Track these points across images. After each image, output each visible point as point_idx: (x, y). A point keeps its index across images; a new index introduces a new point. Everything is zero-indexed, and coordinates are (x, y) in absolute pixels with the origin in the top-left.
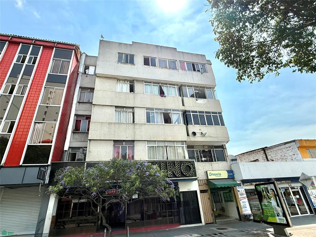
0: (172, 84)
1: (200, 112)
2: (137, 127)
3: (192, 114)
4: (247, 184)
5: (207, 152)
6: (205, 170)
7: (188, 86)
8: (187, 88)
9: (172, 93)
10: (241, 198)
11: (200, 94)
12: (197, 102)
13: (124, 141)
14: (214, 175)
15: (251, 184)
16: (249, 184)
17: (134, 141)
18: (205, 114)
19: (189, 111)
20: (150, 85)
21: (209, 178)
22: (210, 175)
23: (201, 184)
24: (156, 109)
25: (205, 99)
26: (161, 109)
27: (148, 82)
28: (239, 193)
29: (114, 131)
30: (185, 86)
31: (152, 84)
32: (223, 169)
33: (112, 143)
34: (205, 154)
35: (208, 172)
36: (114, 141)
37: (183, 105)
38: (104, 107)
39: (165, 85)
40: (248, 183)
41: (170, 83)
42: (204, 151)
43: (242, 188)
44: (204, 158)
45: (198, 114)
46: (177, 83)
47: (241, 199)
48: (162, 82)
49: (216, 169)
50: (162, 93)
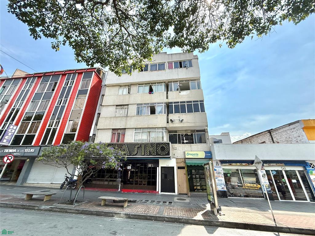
0: (160, 83)
1: (181, 102)
2: (128, 118)
4: (226, 164)
5: (187, 136)
6: (184, 151)
7: (174, 82)
8: (173, 83)
9: (159, 90)
10: (217, 176)
11: (185, 87)
12: (180, 94)
13: (119, 129)
15: (230, 165)
16: (228, 164)
17: (125, 129)
18: (186, 104)
19: (172, 103)
20: (142, 86)
21: (186, 157)
22: (188, 154)
23: (179, 162)
24: (144, 104)
25: (188, 91)
26: (148, 104)
27: (141, 84)
28: (215, 171)
29: (113, 123)
30: (171, 82)
31: (144, 85)
32: (202, 150)
33: (111, 131)
34: (187, 137)
35: (186, 152)
36: (113, 129)
37: (167, 98)
38: (109, 107)
39: (155, 84)
41: (158, 82)
42: (186, 135)
43: (220, 167)
44: (186, 140)
45: (179, 104)
46: (164, 81)
48: (151, 82)
49: (195, 150)
50: (151, 91)
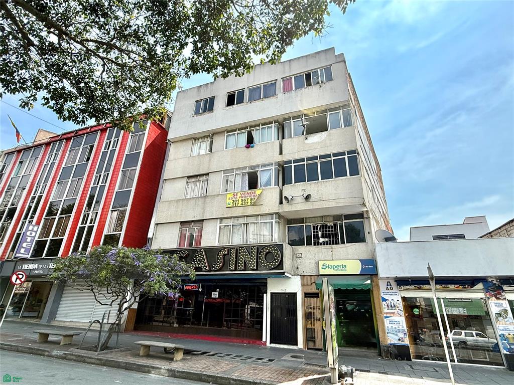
0: (267, 123)
1: (308, 159)
2: (208, 200)
3: (293, 165)
4: (408, 287)
5: (326, 228)
6: (317, 260)
7: (294, 118)
8: (292, 121)
9: (267, 139)
10: (387, 313)
11: (317, 126)
12: (306, 141)
13: (192, 221)
14: (332, 267)
15: (419, 288)
16: (413, 287)
17: (203, 220)
18: (318, 161)
19: (290, 162)
20: (234, 135)
21: (320, 274)
23: (307, 282)
24: (237, 169)
25: (323, 133)
26: (245, 168)
27: (233, 131)
29: (182, 210)
30: (289, 119)
31: (237, 132)
32: (356, 257)
33: (179, 223)
34: (326, 231)
35: (321, 263)
36: (181, 222)
37: (281, 153)
38: (175, 180)
39: (257, 128)
40: (410, 285)
41: (264, 121)
42: (324, 227)
43: (395, 294)
44: (323, 237)
45: (305, 163)
46: (276, 119)
47: (388, 315)
48: (251, 124)
49: (341, 258)
50: (250, 141)
